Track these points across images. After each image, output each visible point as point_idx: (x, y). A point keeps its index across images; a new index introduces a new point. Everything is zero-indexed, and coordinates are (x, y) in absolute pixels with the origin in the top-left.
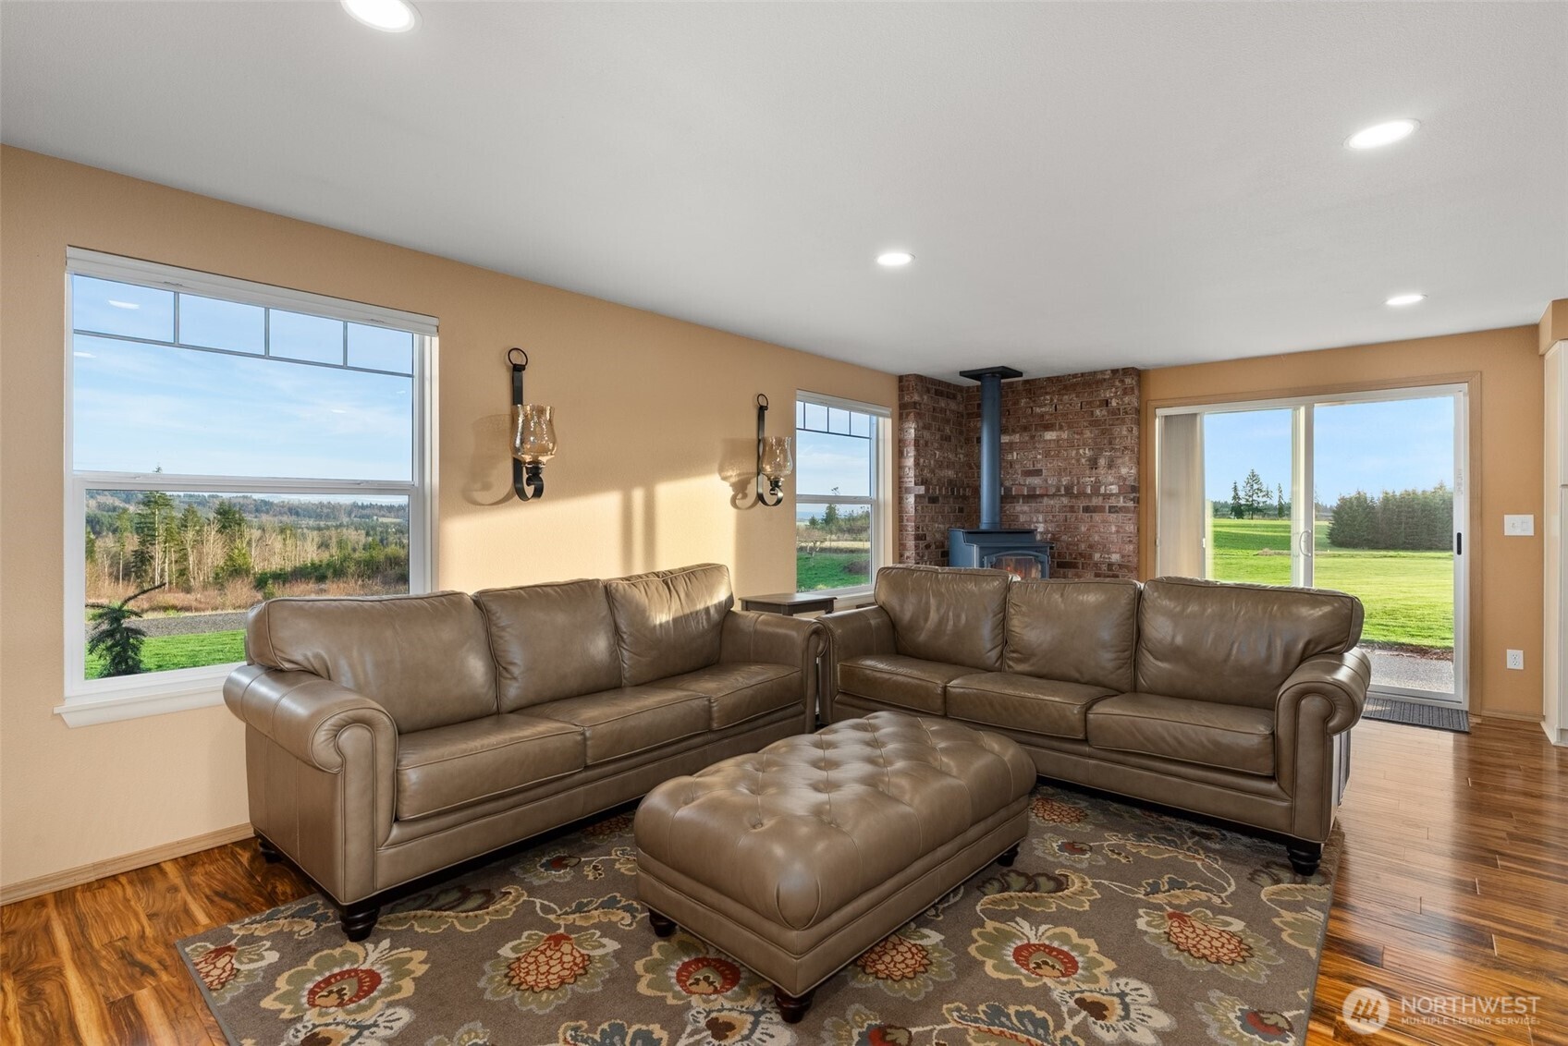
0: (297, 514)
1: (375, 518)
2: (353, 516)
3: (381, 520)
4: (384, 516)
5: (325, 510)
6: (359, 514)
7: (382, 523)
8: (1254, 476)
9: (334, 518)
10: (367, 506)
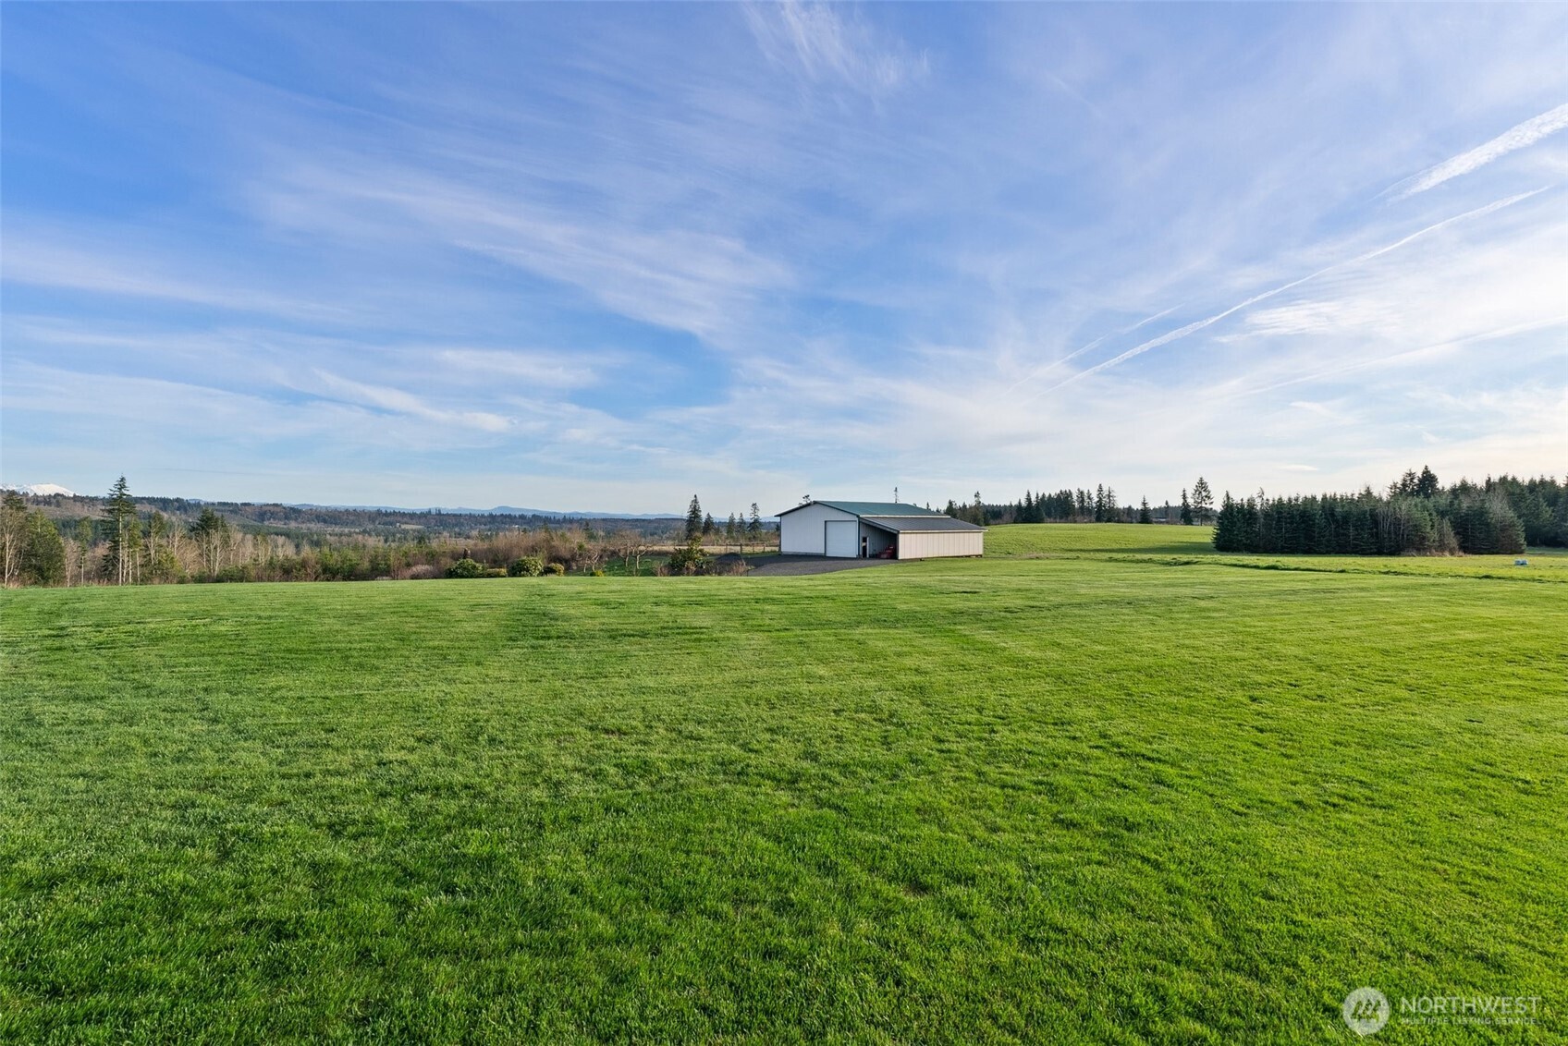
0: (325, 521)
1: (398, 524)
2: (377, 522)
3: (403, 527)
4: (406, 523)
5: (352, 518)
6: (383, 521)
7: (403, 530)
8: (1202, 484)
9: (360, 525)
10: (390, 514)
